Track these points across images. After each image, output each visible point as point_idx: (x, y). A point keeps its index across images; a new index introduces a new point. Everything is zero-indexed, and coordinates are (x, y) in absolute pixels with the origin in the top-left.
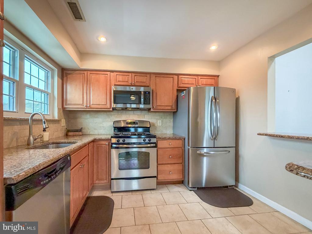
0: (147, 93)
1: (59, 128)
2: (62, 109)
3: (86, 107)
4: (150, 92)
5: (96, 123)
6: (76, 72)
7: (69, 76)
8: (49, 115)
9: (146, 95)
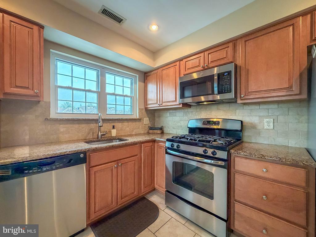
0: (225, 74)
1: (140, 126)
2: (144, 109)
3: (159, 106)
4: (231, 71)
5: (175, 121)
6: (153, 72)
7: (148, 78)
8: (132, 115)
9: (225, 78)
